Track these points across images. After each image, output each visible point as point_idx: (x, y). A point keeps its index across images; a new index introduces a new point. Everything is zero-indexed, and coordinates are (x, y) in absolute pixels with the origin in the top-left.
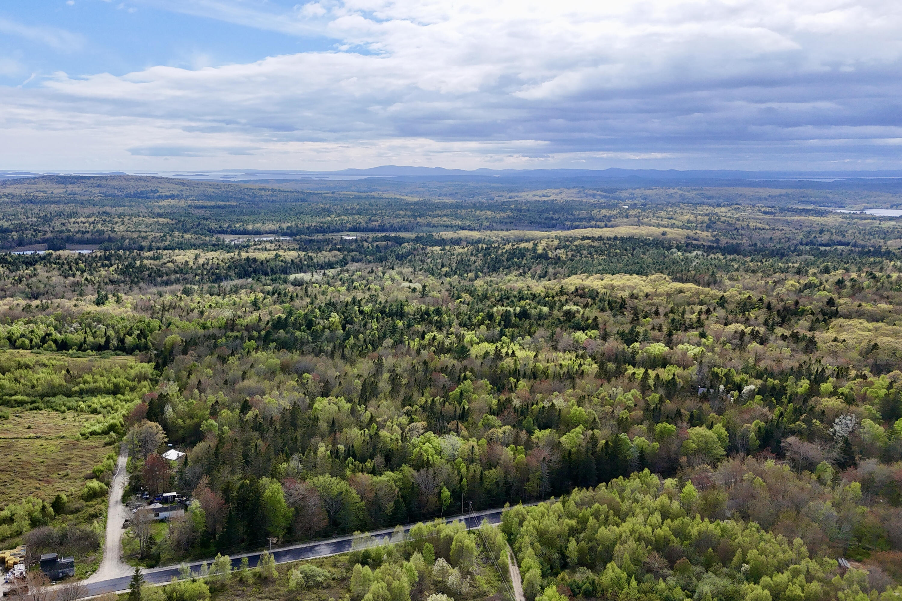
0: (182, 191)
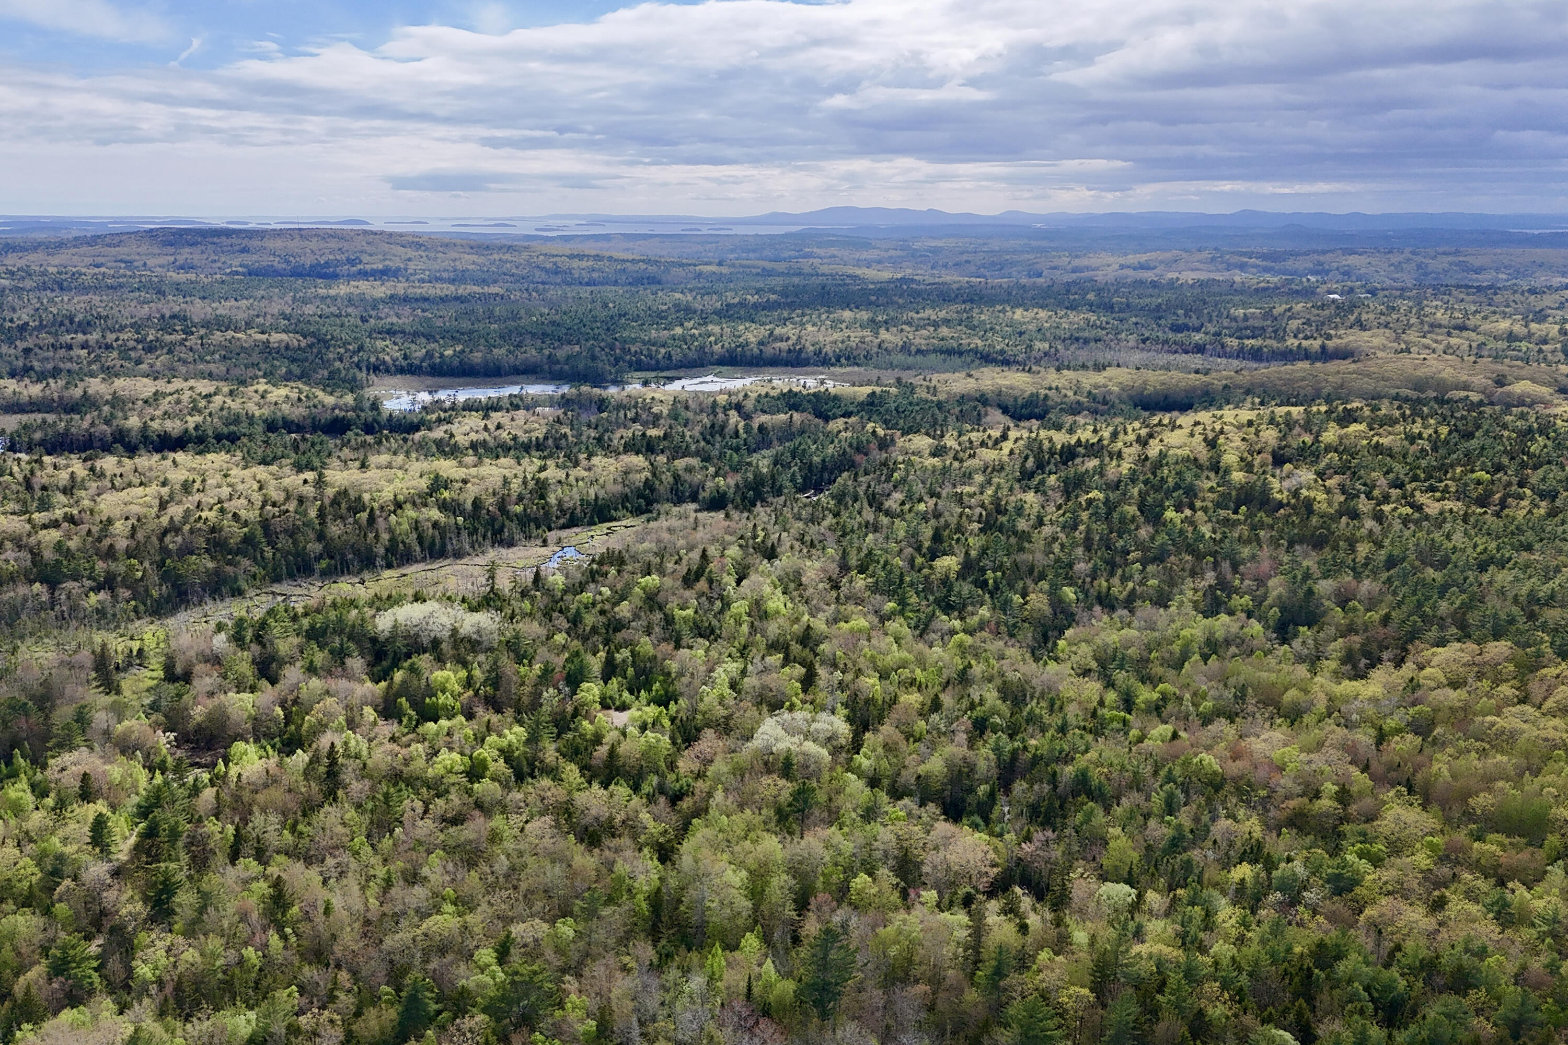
0: (410, 260)
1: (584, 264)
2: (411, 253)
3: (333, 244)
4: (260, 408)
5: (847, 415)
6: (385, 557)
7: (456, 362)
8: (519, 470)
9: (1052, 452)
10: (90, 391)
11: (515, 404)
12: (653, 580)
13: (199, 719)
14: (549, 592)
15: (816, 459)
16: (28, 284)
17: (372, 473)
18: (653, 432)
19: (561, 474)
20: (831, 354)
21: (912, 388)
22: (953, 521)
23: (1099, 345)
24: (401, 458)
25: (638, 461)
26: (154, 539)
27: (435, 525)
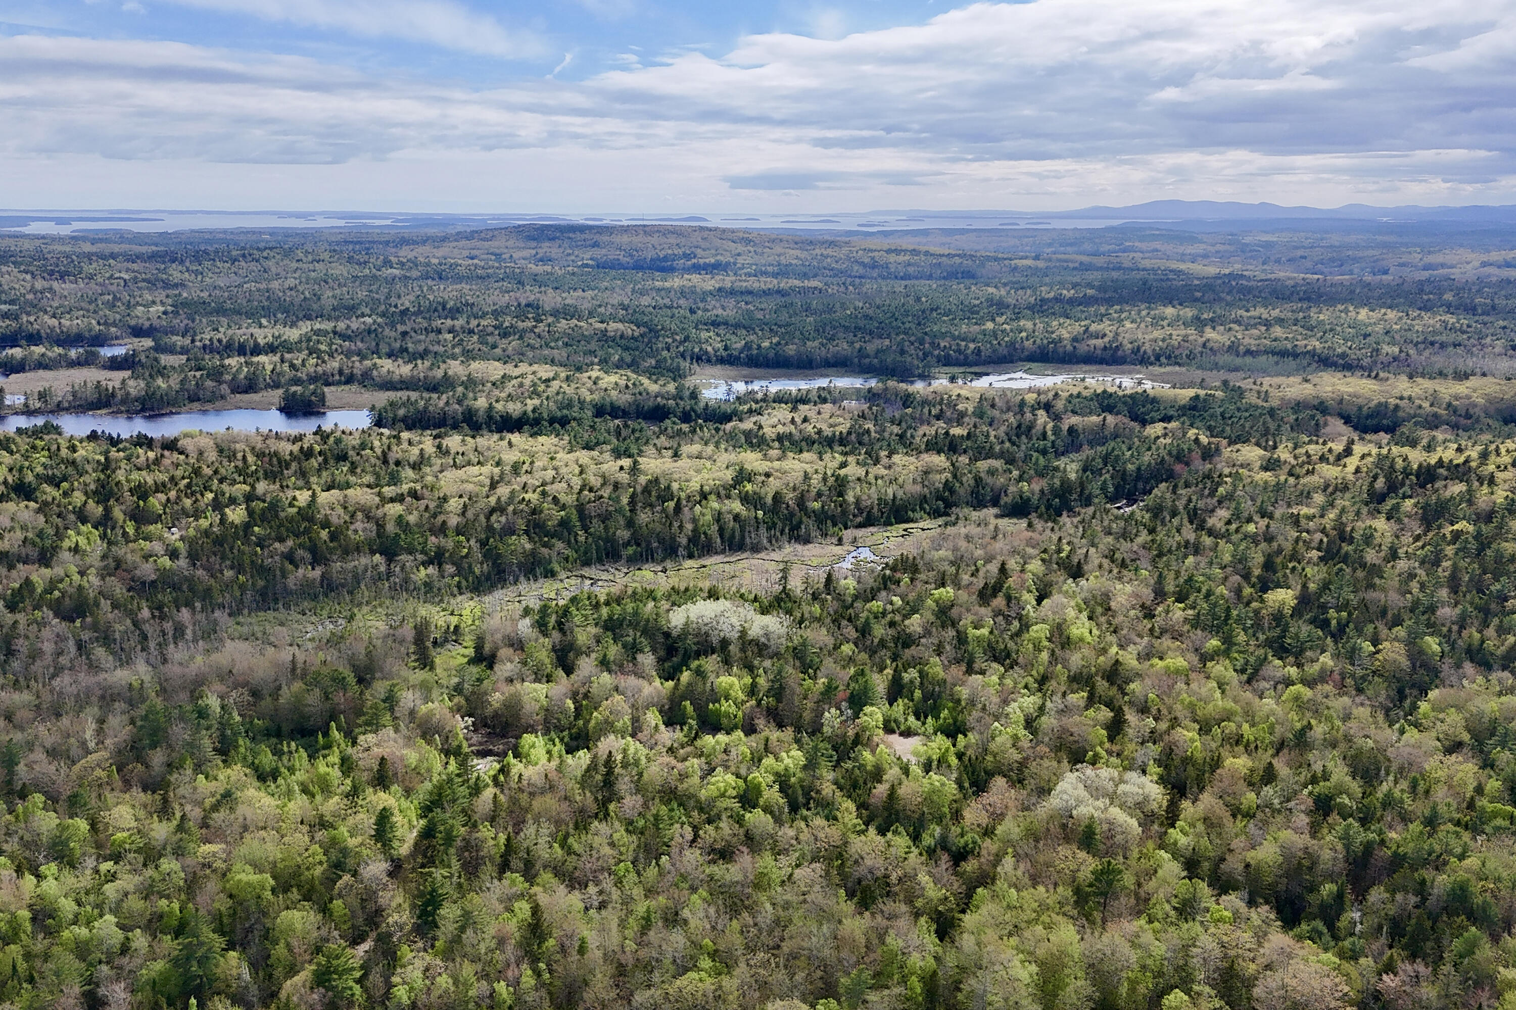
0: (739, 255)
1: (901, 258)
2: (740, 248)
3: (672, 240)
4: (592, 393)
5: (1167, 419)
6: (687, 547)
7: (772, 354)
8: (819, 466)
9: (1407, 472)
10: (450, 373)
11: (824, 397)
12: (947, 592)
13: (496, 705)
14: (839, 597)
15: (1130, 467)
16: (415, 273)
17: (684, 463)
18: (957, 431)
19: (861, 472)
20: (1149, 352)
21: (1240, 392)
22: (1288, 546)
23: (1459, 350)
24: (711, 448)
25: (939, 460)
26: (482, 518)
27: (736, 517)
